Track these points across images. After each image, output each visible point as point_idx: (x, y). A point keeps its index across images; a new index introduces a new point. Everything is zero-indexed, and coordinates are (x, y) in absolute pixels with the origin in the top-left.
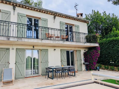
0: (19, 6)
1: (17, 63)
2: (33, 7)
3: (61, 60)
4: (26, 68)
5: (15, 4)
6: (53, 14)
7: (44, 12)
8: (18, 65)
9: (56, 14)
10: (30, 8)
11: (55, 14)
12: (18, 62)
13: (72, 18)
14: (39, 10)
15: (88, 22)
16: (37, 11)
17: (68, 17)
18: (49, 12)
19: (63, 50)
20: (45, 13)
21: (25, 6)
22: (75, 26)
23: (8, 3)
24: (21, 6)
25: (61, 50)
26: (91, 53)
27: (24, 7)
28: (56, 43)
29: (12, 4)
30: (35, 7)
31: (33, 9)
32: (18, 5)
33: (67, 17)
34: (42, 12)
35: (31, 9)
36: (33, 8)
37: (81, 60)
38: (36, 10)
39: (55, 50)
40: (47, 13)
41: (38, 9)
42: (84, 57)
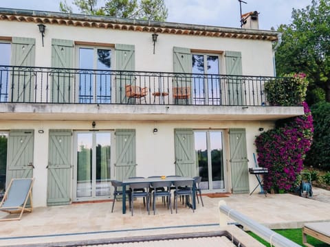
0: (55, 22)
1: (52, 167)
2: (88, 18)
3: (176, 159)
4: (78, 180)
5: (43, 19)
6: (149, 28)
7: (121, 26)
8: (53, 171)
9: (159, 26)
10: (82, 22)
11: (156, 28)
12: (54, 162)
13: (213, 31)
14: (106, 24)
15: (274, 38)
16: (102, 26)
17: (199, 30)
18: (135, 25)
19: (181, 130)
20: (124, 28)
21: (67, 18)
22: (225, 56)
23: (26, 18)
24: (58, 20)
25: (175, 130)
26: (276, 140)
27: (67, 21)
28: (143, 112)
29: (35, 18)
30: (94, 18)
31: (91, 23)
32: (51, 20)
33: (195, 32)
34: (117, 28)
35: (87, 25)
36: (89, 21)
37: (244, 160)
38: (98, 24)
39: (155, 130)
40: (132, 29)
41: (103, 22)
42: (258, 151)
